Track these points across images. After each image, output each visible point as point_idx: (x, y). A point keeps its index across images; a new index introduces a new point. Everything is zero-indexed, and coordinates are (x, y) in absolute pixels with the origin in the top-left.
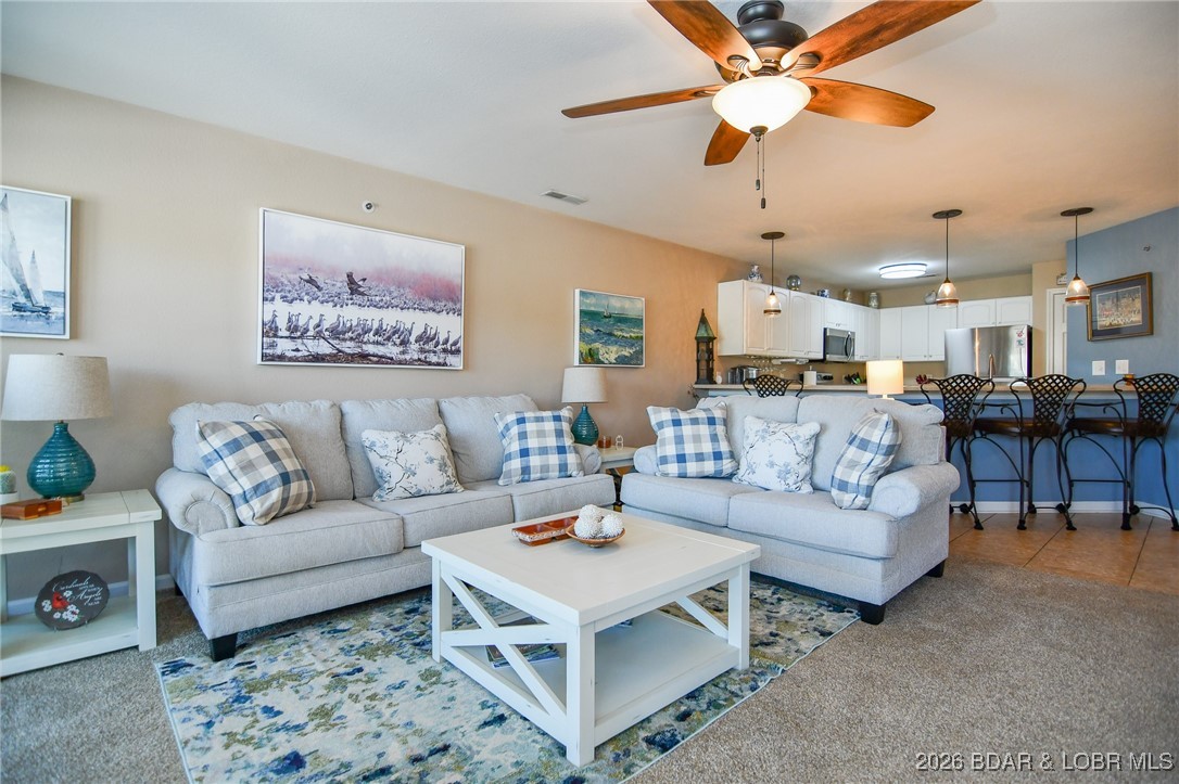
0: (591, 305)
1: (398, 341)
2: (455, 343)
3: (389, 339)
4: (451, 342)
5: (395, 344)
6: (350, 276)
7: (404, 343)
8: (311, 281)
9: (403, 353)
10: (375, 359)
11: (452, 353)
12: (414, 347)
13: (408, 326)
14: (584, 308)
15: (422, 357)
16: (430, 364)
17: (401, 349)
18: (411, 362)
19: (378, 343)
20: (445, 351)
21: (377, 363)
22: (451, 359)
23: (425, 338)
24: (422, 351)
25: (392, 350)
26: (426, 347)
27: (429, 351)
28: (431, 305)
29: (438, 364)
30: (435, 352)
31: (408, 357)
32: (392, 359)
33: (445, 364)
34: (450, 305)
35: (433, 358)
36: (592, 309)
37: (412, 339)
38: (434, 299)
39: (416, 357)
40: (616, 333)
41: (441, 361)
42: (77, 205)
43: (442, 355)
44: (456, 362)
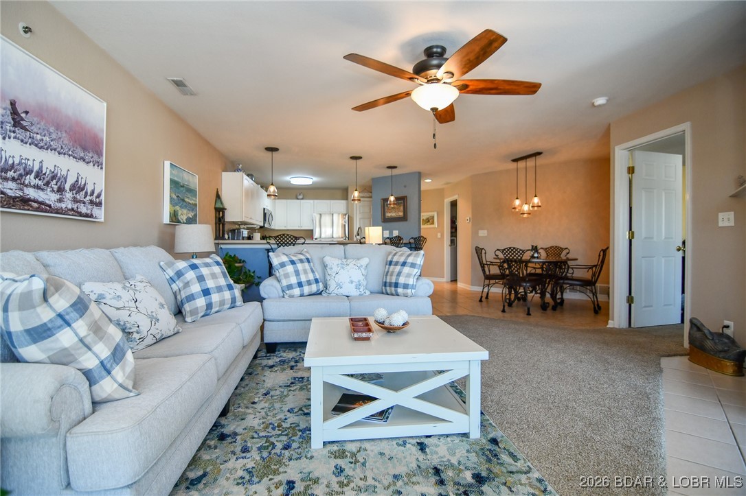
0: (175, 176)
1: (55, 188)
2: (99, 196)
3: (47, 184)
4: (95, 194)
5: (53, 191)
6: (13, 104)
7: (61, 190)
9: (60, 200)
12: (69, 195)
13: (64, 173)
14: (172, 177)
15: (75, 206)
16: (81, 214)
17: (58, 196)
20: (92, 202)
23: (76, 187)
25: (49, 197)
26: (78, 197)
27: (79, 202)
28: (82, 155)
29: (87, 216)
30: (84, 203)
31: (63, 205)
32: (50, 206)
33: (91, 216)
34: (96, 157)
35: (83, 210)
36: (176, 179)
37: (67, 187)
38: (85, 149)
39: (70, 206)
40: (186, 200)
41: (89, 212)
43: (90, 207)
44: (100, 214)
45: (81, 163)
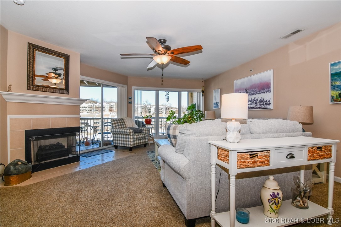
1: (255, 103)
4: (268, 101)
5: (254, 104)
6: (246, 89)
7: (256, 103)
9: (256, 106)
10: (250, 108)
11: (268, 104)
12: (258, 104)
13: (257, 99)
15: (260, 106)
16: (262, 108)
17: (255, 105)
18: (258, 108)
19: (251, 104)
20: (266, 104)
21: (251, 109)
22: (268, 106)
23: (261, 101)
24: (260, 105)
27: (262, 105)
28: (262, 91)
29: (264, 108)
30: (263, 105)
31: (257, 107)
32: (253, 108)
33: (266, 108)
34: (268, 90)
35: (263, 107)
37: (258, 102)
38: (263, 89)
39: (259, 107)
41: (265, 107)
42: (221, 89)
45: (262, 94)
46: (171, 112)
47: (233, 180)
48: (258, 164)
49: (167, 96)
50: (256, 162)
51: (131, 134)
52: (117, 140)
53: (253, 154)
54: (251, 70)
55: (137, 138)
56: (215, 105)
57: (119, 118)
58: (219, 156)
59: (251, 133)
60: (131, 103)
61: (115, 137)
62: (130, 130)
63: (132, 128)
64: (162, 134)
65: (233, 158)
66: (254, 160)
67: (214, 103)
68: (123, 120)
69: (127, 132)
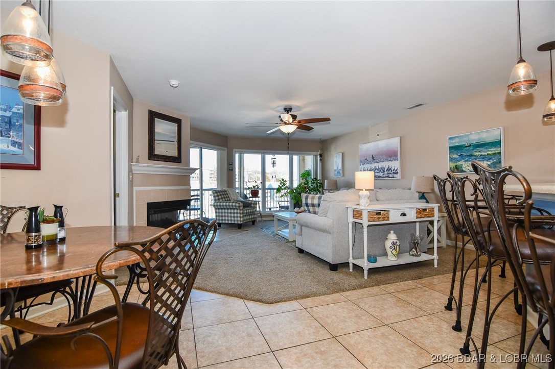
0: (455, 143)
2: (396, 170)
6: (373, 156)
7: (384, 172)
8: (366, 159)
9: (384, 175)
12: (386, 172)
14: (451, 145)
16: (390, 177)
19: (378, 172)
20: (394, 173)
22: (395, 175)
23: (389, 170)
24: (388, 174)
28: (390, 159)
29: (392, 177)
33: (394, 177)
34: (395, 158)
35: (391, 176)
36: (457, 144)
38: (390, 157)
42: (343, 154)
46: (282, 182)
47: (365, 229)
48: (381, 219)
49: (274, 160)
50: (380, 218)
51: (241, 208)
52: (222, 216)
53: (378, 213)
54: (378, 135)
55: (247, 213)
56: (336, 173)
57: (219, 189)
58: (354, 216)
59: (377, 200)
60: (232, 170)
61: (219, 213)
62: (239, 203)
63: (242, 202)
64: (269, 209)
65: (365, 215)
66: (379, 216)
67: (335, 170)
68: (226, 191)
69: (235, 206)
